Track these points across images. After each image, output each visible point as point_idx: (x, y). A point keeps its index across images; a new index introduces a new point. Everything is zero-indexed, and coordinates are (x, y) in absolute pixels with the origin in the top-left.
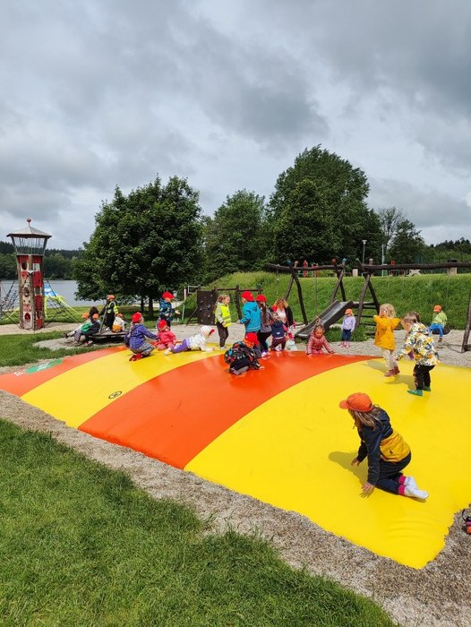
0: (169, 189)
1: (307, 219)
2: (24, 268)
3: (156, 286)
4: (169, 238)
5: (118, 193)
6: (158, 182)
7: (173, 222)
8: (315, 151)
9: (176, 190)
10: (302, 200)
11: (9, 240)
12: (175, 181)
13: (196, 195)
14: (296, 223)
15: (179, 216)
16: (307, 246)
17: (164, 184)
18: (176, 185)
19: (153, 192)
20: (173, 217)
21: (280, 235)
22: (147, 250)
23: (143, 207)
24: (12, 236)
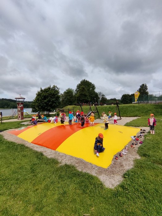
0: (53, 88)
1: (83, 94)
2: (19, 106)
3: (50, 109)
4: (53, 98)
5: (41, 89)
6: (50, 86)
7: (54, 95)
8: (84, 80)
9: (54, 88)
10: (82, 90)
11: (15, 99)
12: (54, 86)
13: (59, 89)
14: (81, 95)
15: (55, 93)
16: (83, 100)
17: (52, 87)
18: (54, 87)
19: (49, 88)
20: (54, 94)
21: (78, 97)
22: (48, 101)
23: (47, 92)
24: (16, 98)
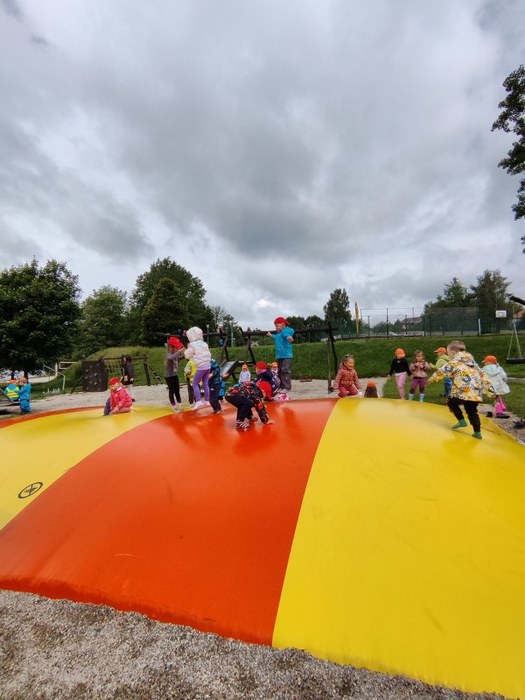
0: (48, 271)
1: (168, 307)
3: (33, 360)
4: (49, 313)
6: (34, 264)
7: (53, 299)
8: (166, 262)
9: (54, 271)
10: (164, 292)
12: (53, 264)
13: (75, 278)
14: (160, 309)
15: (59, 294)
17: (42, 266)
18: (54, 268)
19: (30, 272)
20: (52, 295)
21: (147, 318)
22: (23, 324)
23: (19, 284)
